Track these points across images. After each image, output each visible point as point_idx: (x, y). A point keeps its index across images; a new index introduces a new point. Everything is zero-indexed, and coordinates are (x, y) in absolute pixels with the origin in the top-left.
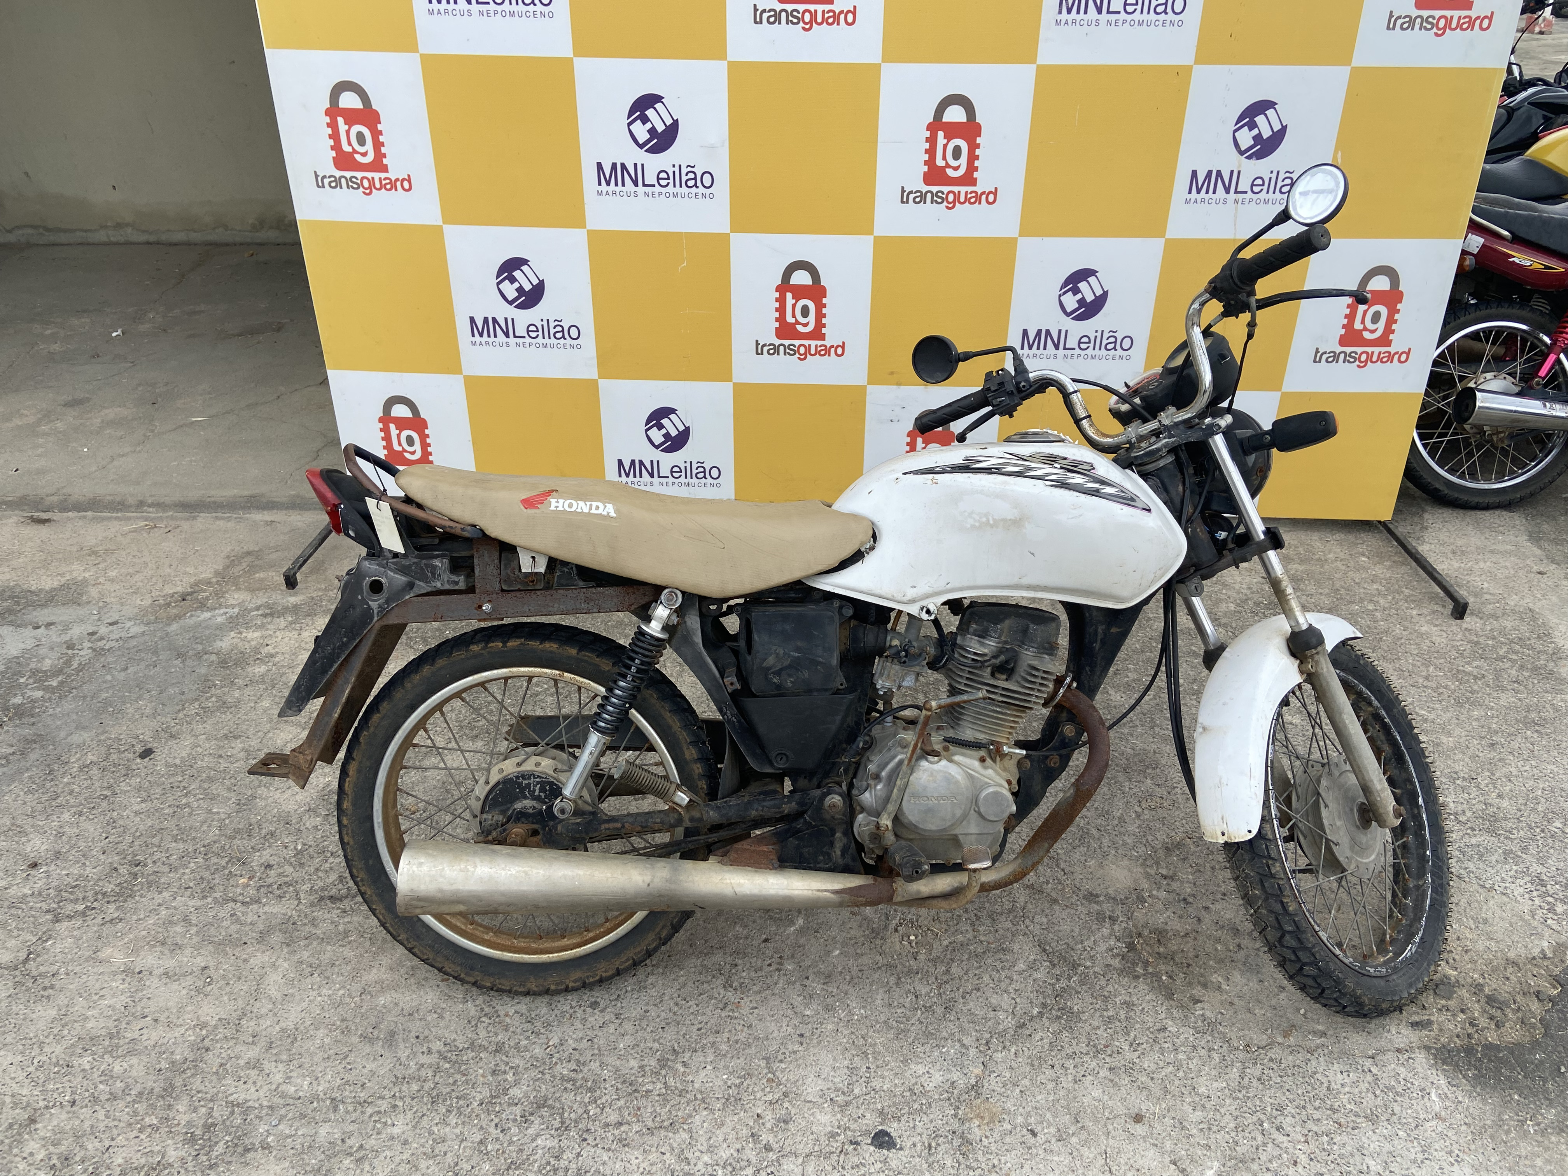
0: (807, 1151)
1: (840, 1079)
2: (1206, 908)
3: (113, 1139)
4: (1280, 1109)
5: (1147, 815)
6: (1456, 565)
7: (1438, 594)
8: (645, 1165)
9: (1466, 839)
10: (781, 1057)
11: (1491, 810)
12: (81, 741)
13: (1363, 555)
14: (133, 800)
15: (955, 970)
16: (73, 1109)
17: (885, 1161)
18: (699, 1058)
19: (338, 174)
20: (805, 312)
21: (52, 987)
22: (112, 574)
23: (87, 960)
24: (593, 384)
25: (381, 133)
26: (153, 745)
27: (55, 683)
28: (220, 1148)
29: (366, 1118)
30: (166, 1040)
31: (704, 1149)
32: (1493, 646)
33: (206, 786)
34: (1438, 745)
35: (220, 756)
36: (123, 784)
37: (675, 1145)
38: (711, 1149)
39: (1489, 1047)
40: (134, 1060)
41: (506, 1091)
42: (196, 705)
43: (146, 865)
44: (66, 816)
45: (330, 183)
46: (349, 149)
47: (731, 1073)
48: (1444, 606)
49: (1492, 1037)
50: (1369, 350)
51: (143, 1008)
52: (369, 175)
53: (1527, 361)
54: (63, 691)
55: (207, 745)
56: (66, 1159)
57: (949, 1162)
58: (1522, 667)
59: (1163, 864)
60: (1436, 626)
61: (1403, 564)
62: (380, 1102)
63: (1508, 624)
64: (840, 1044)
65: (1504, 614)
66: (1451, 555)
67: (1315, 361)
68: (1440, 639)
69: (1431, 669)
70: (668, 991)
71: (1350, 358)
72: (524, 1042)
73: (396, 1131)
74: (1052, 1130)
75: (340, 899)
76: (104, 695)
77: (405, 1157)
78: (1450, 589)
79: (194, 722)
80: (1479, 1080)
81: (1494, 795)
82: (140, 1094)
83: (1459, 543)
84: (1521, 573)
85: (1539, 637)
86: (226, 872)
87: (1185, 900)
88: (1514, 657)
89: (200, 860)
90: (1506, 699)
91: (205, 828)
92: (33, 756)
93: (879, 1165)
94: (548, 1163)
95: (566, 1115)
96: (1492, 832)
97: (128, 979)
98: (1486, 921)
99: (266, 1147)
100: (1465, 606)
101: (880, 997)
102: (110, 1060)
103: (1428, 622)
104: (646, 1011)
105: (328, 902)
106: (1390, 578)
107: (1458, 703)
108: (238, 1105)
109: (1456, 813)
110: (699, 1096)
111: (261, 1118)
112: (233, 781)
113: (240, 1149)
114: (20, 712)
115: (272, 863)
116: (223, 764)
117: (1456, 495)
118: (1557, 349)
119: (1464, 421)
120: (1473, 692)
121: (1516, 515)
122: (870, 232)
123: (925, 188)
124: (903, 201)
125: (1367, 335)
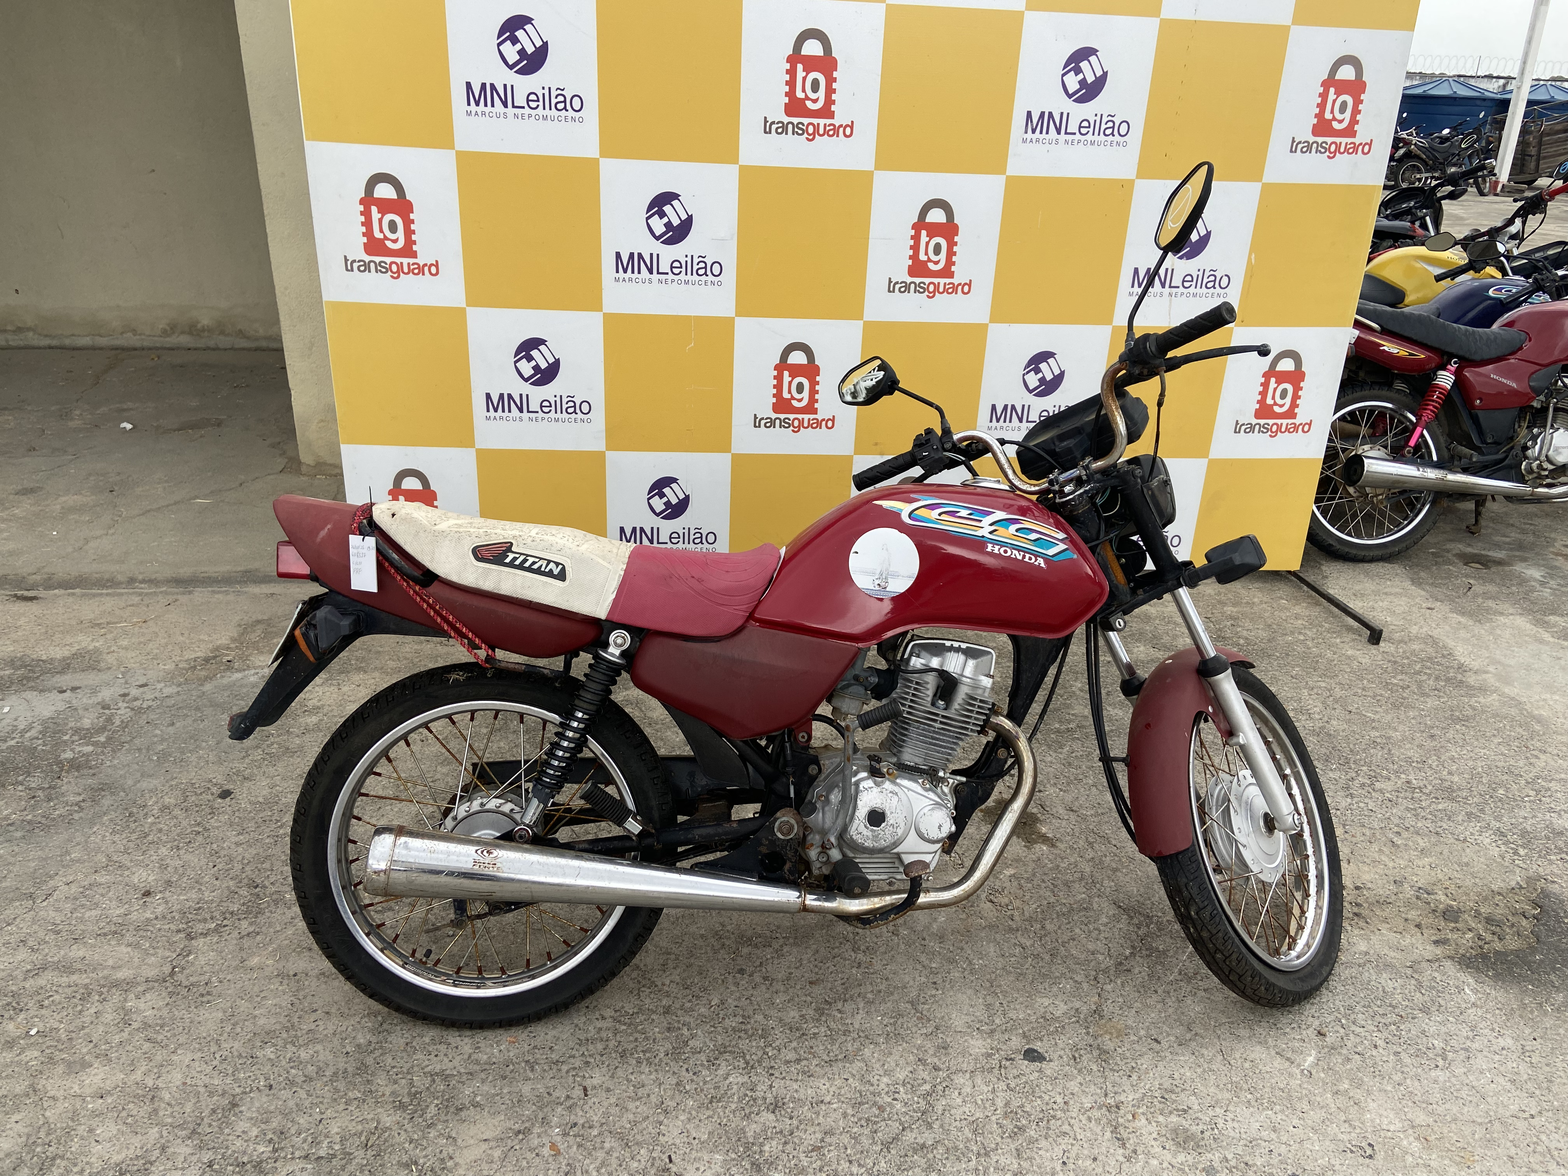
0: (971, 1068)
1: (980, 1012)
3: (322, 1113)
4: (1350, 1008)
6: (1360, 604)
7: (1353, 625)
8: (833, 1089)
9: (1433, 806)
10: (922, 1000)
11: (1447, 784)
12: (151, 786)
13: (1283, 599)
14: (229, 834)
15: (1049, 926)
16: (272, 1092)
17: (1040, 1071)
18: (849, 1007)
19: (368, 259)
20: (800, 388)
21: (209, 993)
22: (125, 643)
23: (237, 968)
24: (601, 456)
25: (413, 222)
26: (230, 787)
27: (102, 739)
28: (432, 1110)
29: (564, 1074)
30: (344, 1028)
31: (881, 1072)
32: (1409, 664)
34: (1389, 738)
36: (212, 821)
37: (854, 1072)
38: (887, 1073)
39: (1497, 953)
40: (319, 1047)
41: (686, 1043)
43: (264, 887)
44: (164, 851)
45: (359, 267)
46: (381, 236)
47: (883, 1016)
48: (1361, 635)
49: (1498, 946)
50: (1279, 421)
51: (310, 1004)
52: (398, 260)
53: (1395, 435)
54: (114, 744)
56: (282, 1133)
57: (1095, 1068)
58: (1437, 678)
60: (1359, 650)
61: (1317, 604)
62: (572, 1060)
63: (1416, 646)
64: (970, 988)
65: (1410, 640)
66: (1354, 596)
67: (1235, 432)
68: (1366, 660)
69: (1365, 682)
70: (805, 957)
71: (1265, 429)
72: (688, 1005)
73: (595, 1082)
74: (1172, 1038)
76: (161, 747)
77: (613, 1100)
78: (1365, 621)
79: (263, 766)
80: (1497, 977)
81: (1445, 773)
82: (335, 1074)
83: (1357, 588)
84: (1415, 609)
85: (1443, 656)
88: (1428, 671)
90: (1431, 703)
92: (106, 802)
93: (1037, 1074)
94: (746, 1095)
95: (748, 1057)
96: (1453, 800)
97: (285, 982)
98: (1467, 864)
99: (476, 1105)
100: (1381, 632)
101: (992, 950)
102: (294, 1049)
103: (1351, 647)
104: (791, 973)
106: (1311, 615)
107: (1395, 706)
108: (437, 1074)
109: (1420, 788)
110: (861, 1034)
111: (463, 1083)
113: (452, 1110)
114: (75, 765)
117: (1347, 550)
118: (1423, 423)
119: (1353, 483)
120: (1404, 698)
121: (1396, 566)
122: (860, 317)
123: (909, 280)
124: (889, 291)
125: (1277, 409)
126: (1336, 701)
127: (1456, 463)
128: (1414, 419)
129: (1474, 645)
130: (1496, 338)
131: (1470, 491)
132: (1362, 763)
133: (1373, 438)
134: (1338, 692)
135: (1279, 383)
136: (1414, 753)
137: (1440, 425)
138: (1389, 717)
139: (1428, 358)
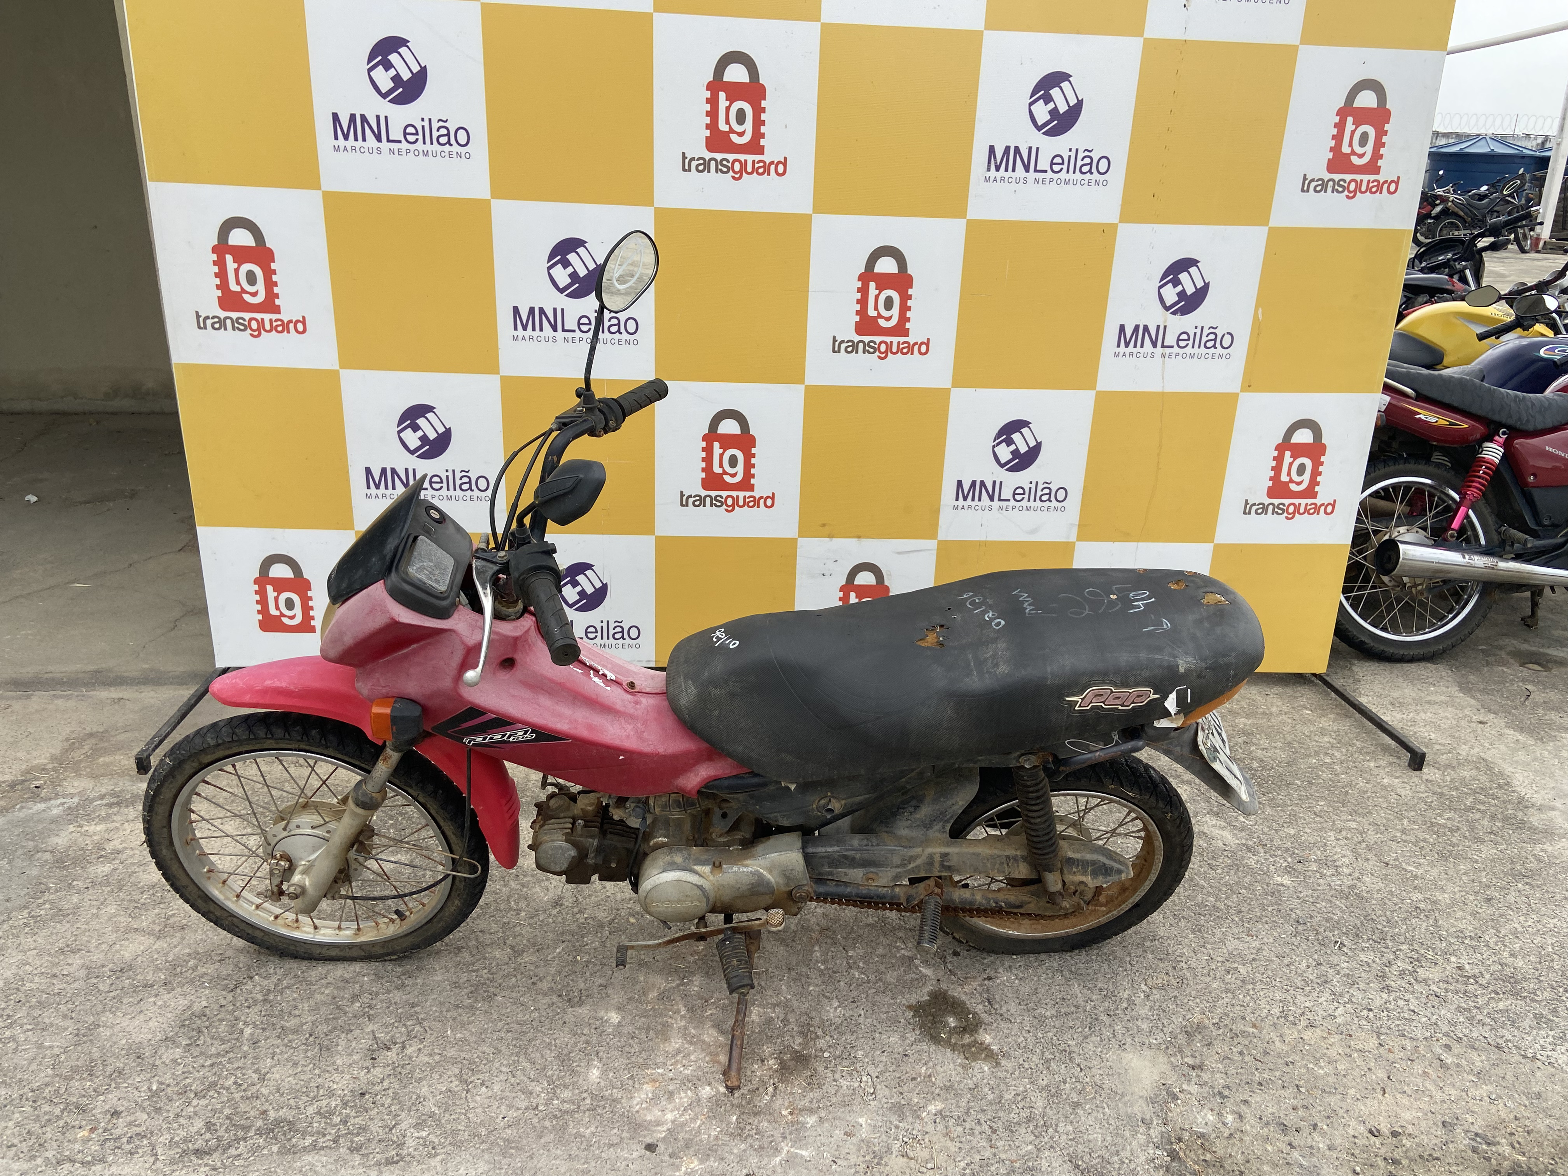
2: (1246, 1102)
5: (1156, 995)
6: (1399, 718)
7: (1389, 745)
9: (1493, 1004)
11: (1509, 971)
13: (1306, 708)
19: (223, 314)
20: (733, 462)
25: (273, 272)
32: (1458, 798)
33: (36, 1013)
34: (1435, 902)
35: (55, 976)
42: (25, 913)
45: (213, 325)
46: (237, 289)
48: (1399, 758)
50: (1296, 501)
52: (259, 316)
53: (1435, 515)
55: (38, 963)
58: (1493, 817)
59: (1187, 1052)
60: (1397, 778)
61: (1347, 716)
63: (1466, 773)
65: (1459, 764)
66: (1390, 707)
67: (1245, 513)
68: (1406, 792)
69: (1405, 822)
71: (1278, 510)
75: (209, 1153)
78: (1404, 739)
79: (22, 936)
81: (1506, 954)
83: (1395, 694)
84: (1463, 723)
85: (1500, 787)
86: (61, 1123)
87: (1220, 1093)
88: (1482, 807)
89: (28, 1109)
90: (1487, 851)
91: (34, 1067)
100: (1423, 755)
103: (1388, 774)
105: (193, 1157)
106: (1338, 730)
107: (1443, 856)
109: (1475, 977)
112: (69, 1006)
115: (122, 1109)
116: (58, 986)
117: (1382, 648)
118: (1467, 502)
119: (1388, 572)
120: (1453, 845)
121: (1441, 667)
122: (801, 381)
123: (857, 338)
124: (834, 351)
125: (1293, 487)
126: (1369, 848)
127: (1508, 548)
128: (1457, 497)
129: (1536, 771)
130: (1550, 404)
131: (1525, 582)
132: (1402, 939)
133: (1410, 519)
134: (1372, 837)
135: (1295, 457)
136: (1467, 925)
137: (1488, 502)
138: (1434, 872)
139: (1472, 428)
